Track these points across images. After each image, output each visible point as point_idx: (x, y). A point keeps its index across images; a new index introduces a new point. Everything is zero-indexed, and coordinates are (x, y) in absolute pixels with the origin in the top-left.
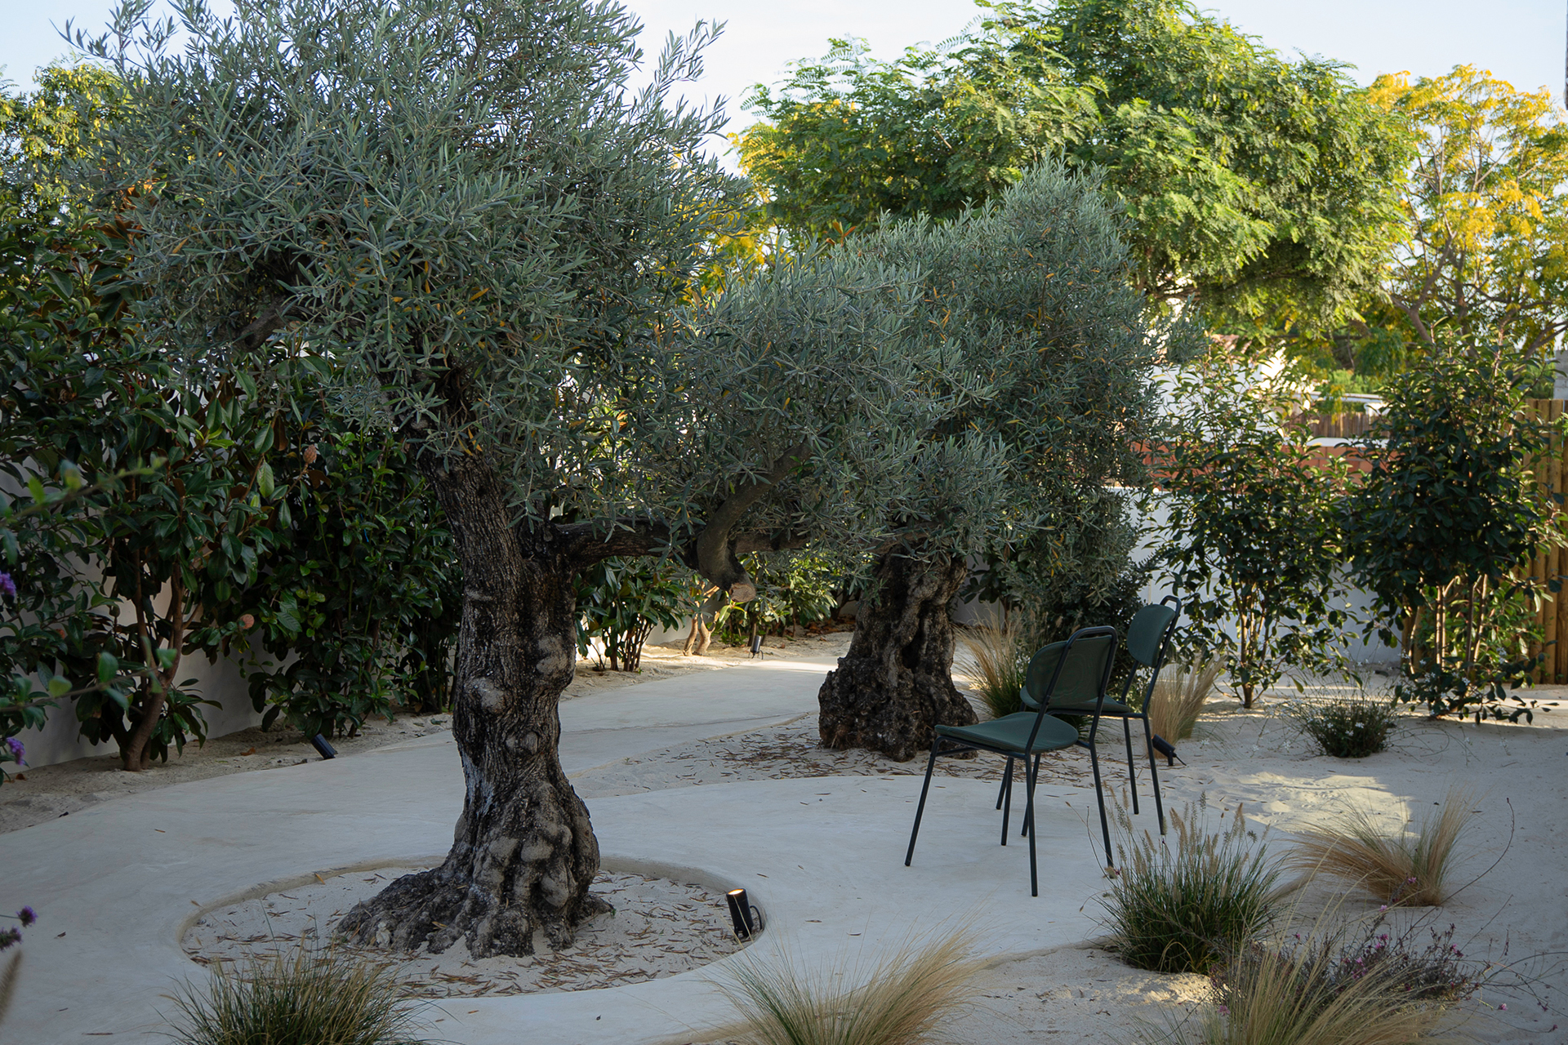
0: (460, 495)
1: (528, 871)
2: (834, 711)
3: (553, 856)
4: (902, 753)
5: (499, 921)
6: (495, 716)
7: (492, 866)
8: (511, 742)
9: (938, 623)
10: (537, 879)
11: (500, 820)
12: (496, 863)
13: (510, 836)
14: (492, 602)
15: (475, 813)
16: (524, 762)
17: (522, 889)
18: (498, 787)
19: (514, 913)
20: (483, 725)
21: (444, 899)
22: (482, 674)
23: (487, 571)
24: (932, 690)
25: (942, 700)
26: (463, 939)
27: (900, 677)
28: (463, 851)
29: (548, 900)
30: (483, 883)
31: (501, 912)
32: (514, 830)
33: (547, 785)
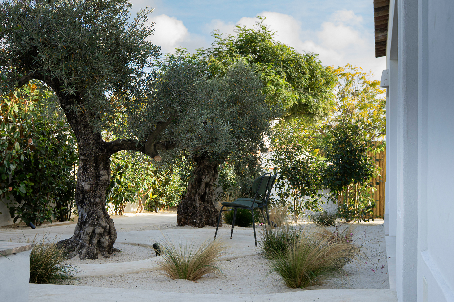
0: (79, 127)
1: (97, 236)
2: (181, 214)
3: (104, 232)
4: (201, 225)
5: (88, 250)
6: (87, 193)
7: (86, 235)
8: (92, 200)
9: (210, 189)
10: (99, 239)
11: (89, 222)
12: (87, 234)
13: (92, 226)
14: (87, 159)
15: (81, 222)
16: (95, 206)
17: (95, 241)
18: (88, 213)
19: (92, 248)
20: (84, 196)
21: (72, 245)
22: (84, 181)
23: (86, 150)
24: (209, 208)
25: (212, 211)
26: (78, 255)
27: (200, 204)
28: (77, 233)
29: (102, 245)
30: (84, 240)
31: (89, 247)
32: (93, 224)
33: (102, 213)
